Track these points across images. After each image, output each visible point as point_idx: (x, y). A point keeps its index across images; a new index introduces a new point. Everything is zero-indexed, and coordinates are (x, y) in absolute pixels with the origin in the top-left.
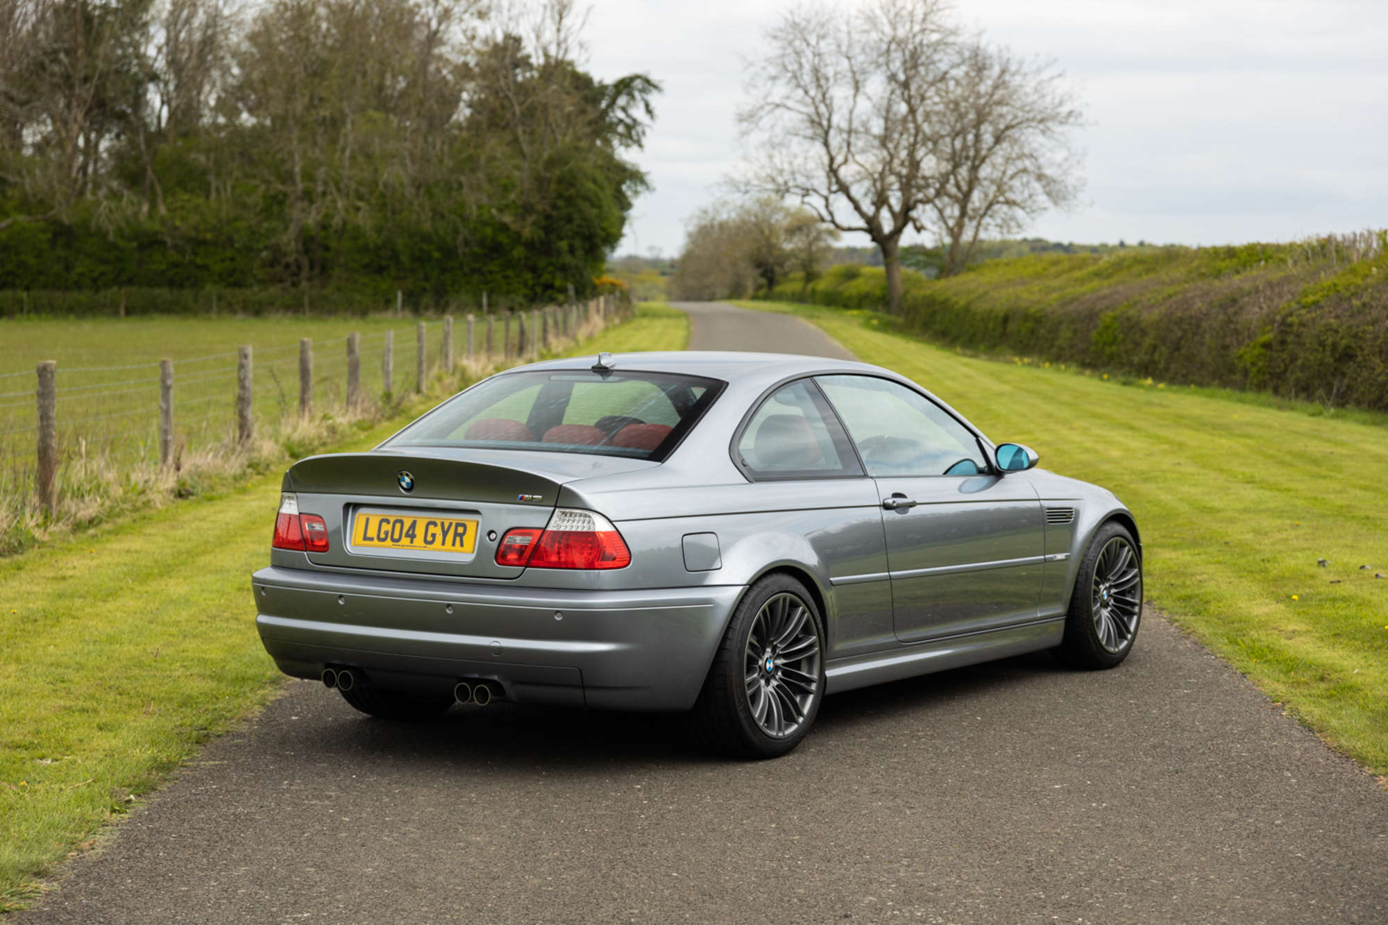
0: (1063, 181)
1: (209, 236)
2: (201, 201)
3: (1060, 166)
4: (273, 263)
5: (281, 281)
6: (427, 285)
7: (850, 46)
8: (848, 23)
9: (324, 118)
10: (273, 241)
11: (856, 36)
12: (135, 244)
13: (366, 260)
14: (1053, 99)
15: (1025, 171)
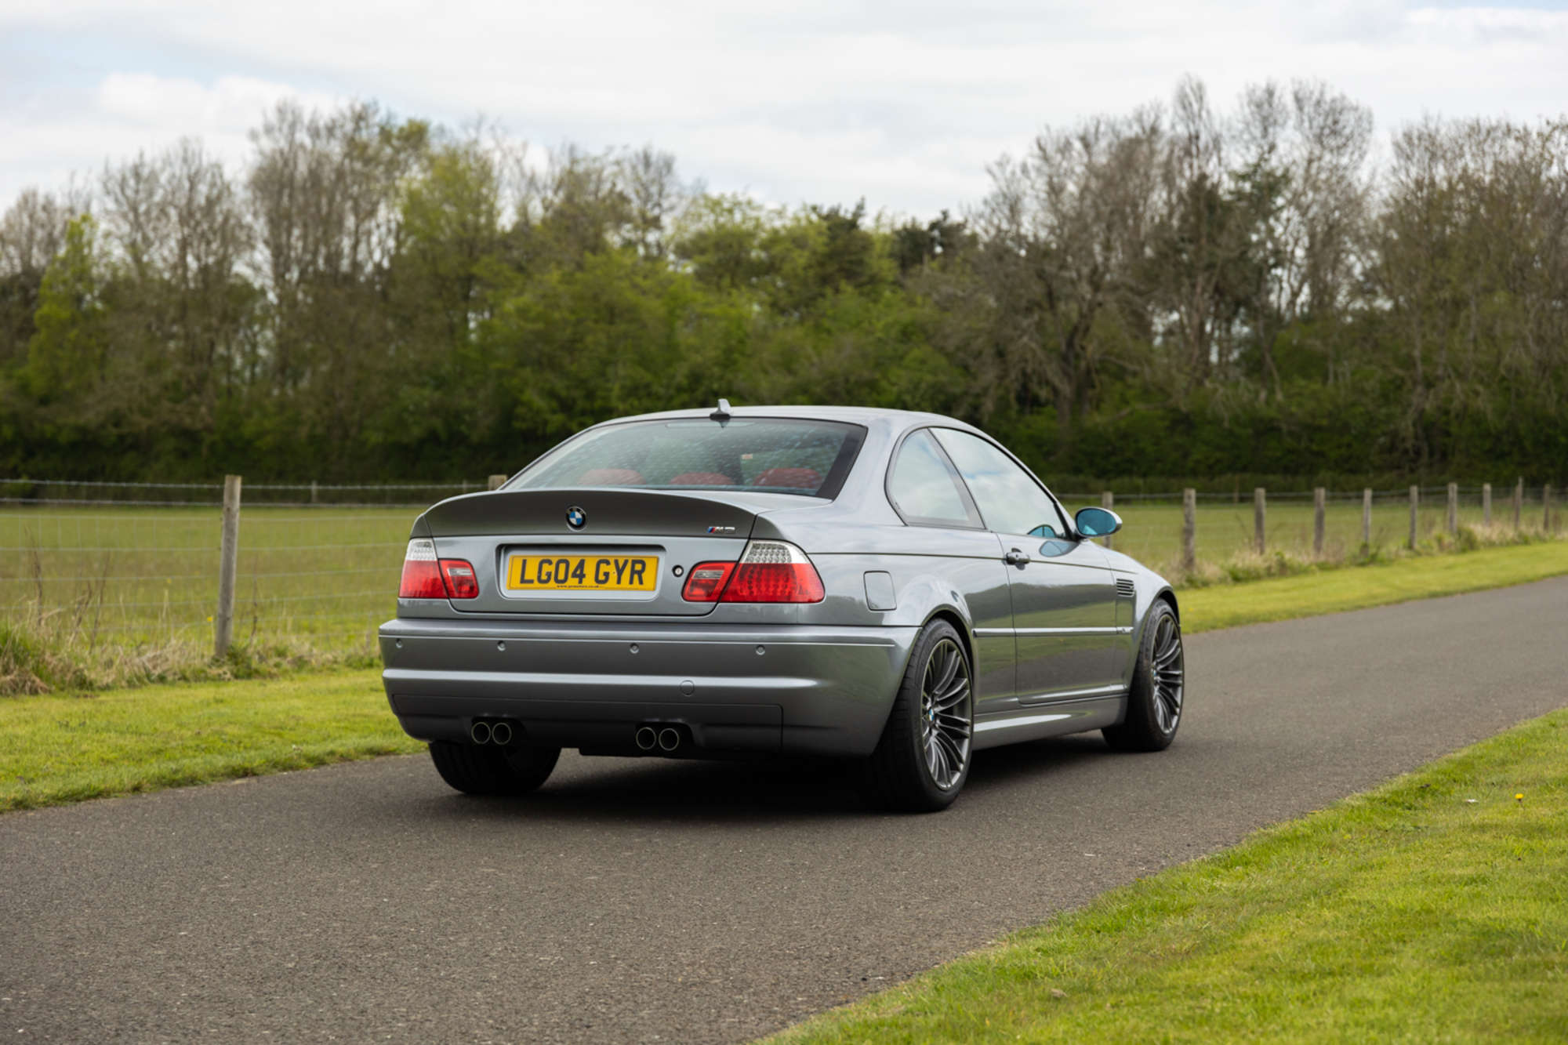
1: (1325, 422)
2: (1316, 386)
4: (1391, 448)
5: (1398, 467)
6: (1551, 471)
9: (1445, 301)
10: (1392, 427)
12: (1250, 431)
13: (1488, 445)
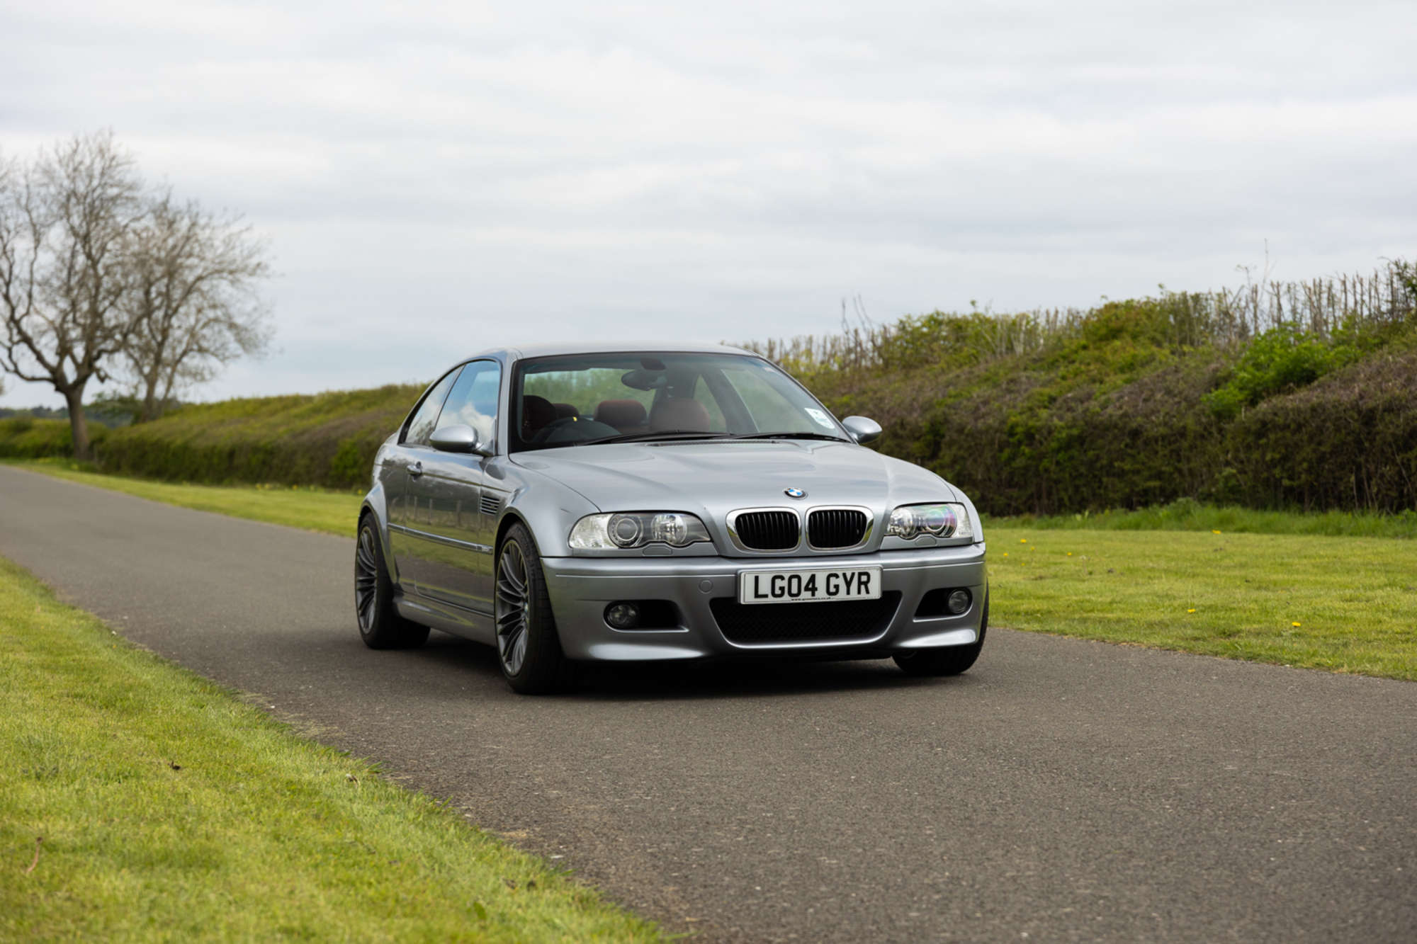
0: (253, 329)
3: (249, 315)
7: (28, 199)
8: (26, 176)
11: (34, 190)
14: (242, 251)
15: (216, 320)
